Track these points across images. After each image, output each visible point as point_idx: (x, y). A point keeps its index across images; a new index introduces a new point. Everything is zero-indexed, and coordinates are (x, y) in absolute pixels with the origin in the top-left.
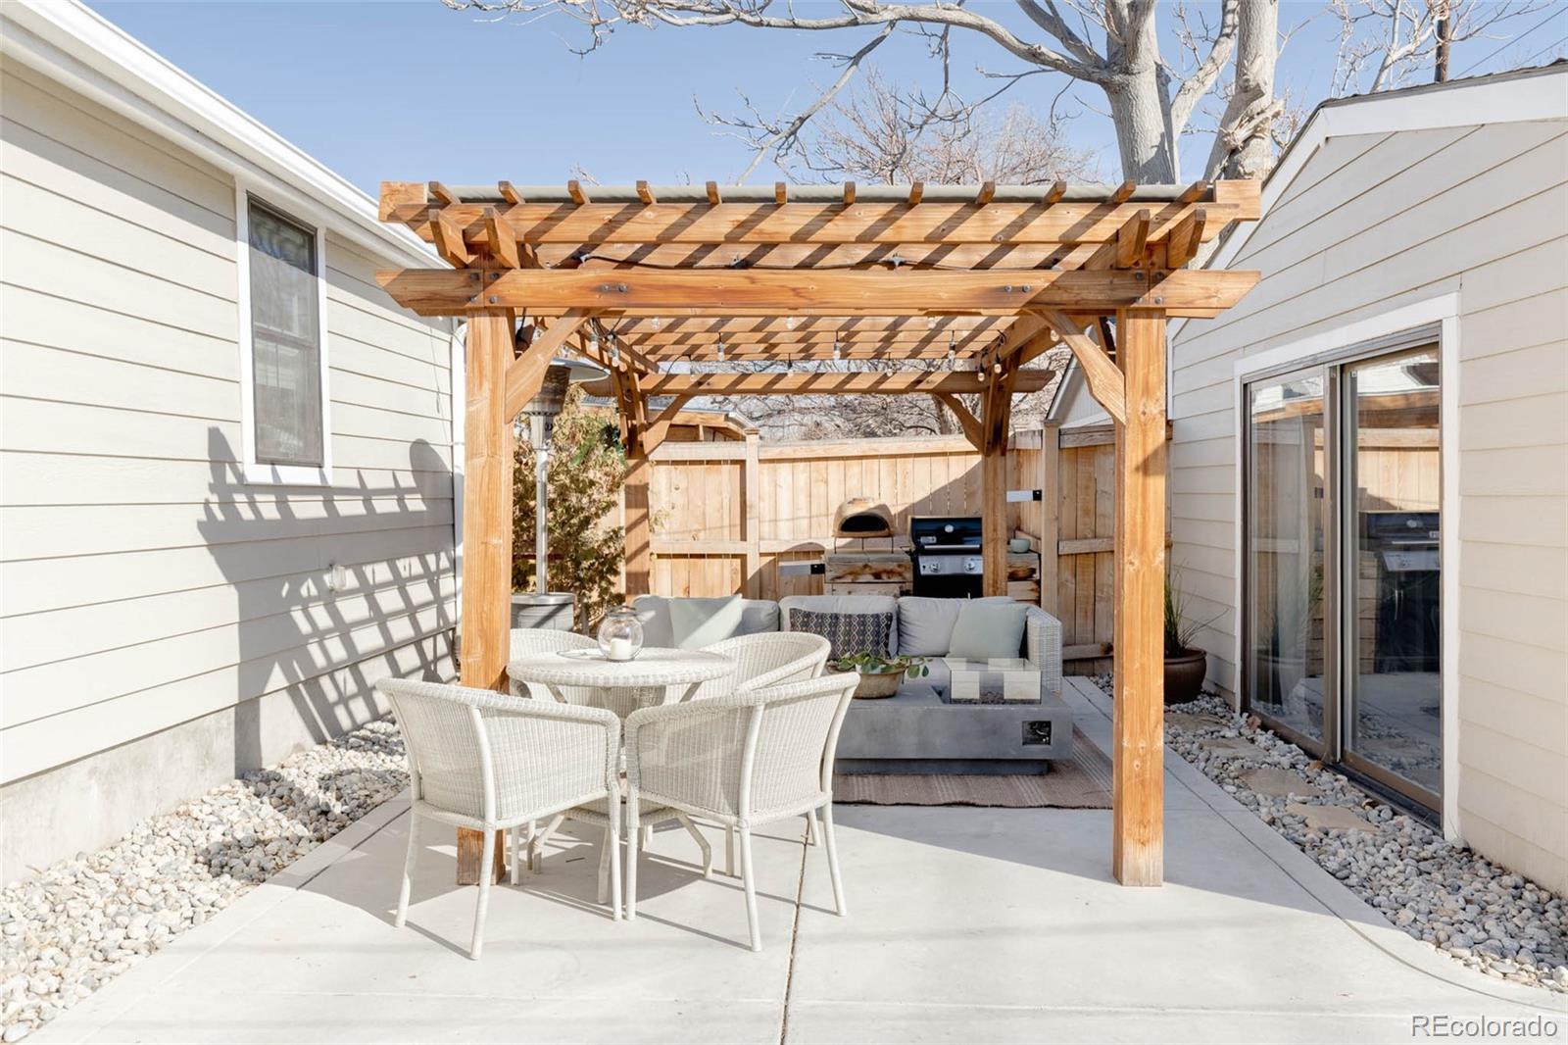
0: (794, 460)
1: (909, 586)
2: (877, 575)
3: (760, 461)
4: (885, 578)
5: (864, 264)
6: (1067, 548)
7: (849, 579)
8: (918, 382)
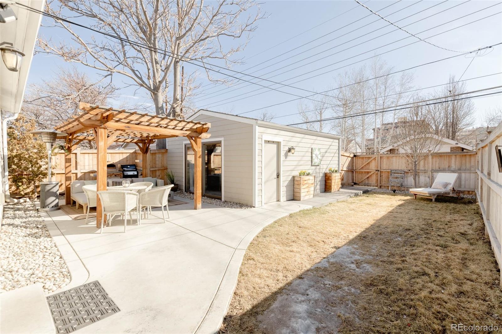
0: (89, 153)
1: (122, 177)
2: (116, 175)
3: (81, 153)
4: (117, 176)
5: (157, 126)
6: (151, 169)
7: (110, 176)
8: (132, 141)
